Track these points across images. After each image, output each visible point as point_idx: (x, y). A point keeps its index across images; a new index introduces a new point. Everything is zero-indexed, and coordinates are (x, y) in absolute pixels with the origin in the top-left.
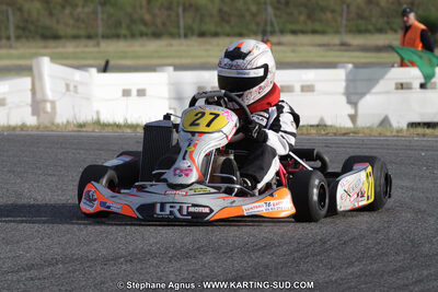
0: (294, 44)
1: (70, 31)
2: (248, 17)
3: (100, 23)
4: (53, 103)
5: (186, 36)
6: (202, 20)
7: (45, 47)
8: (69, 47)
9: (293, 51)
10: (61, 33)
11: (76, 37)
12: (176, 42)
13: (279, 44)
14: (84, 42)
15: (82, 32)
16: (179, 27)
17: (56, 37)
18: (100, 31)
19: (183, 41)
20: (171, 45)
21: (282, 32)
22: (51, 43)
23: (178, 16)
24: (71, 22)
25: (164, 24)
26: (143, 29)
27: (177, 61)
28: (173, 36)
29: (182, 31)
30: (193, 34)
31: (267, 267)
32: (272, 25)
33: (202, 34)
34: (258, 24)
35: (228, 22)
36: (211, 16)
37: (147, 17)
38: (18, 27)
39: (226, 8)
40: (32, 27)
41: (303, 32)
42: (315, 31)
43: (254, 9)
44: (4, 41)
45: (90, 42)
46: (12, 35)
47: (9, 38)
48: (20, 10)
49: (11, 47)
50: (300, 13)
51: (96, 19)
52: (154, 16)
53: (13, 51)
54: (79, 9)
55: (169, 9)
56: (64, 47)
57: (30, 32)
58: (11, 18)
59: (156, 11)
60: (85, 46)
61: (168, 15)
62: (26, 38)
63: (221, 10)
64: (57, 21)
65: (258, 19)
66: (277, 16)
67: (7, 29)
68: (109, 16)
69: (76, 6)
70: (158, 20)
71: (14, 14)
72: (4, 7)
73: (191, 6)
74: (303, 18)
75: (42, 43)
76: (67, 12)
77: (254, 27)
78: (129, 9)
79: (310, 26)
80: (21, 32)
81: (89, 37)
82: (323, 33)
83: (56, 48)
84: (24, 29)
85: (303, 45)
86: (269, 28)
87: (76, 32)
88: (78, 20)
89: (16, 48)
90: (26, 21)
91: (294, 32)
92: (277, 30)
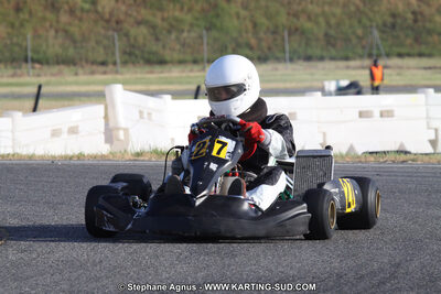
0: (400, 68)
1: (176, 56)
2: (354, 41)
3: (205, 47)
4: (126, 130)
5: (291, 60)
6: (307, 44)
7: (152, 72)
8: (176, 73)
9: (399, 74)
10: (168, 58)
11: (181, 62)
12: (281, 66)
14: (189, 67)
15: (189, 58)
16: (284, 52)
17: (162, 62)
18: (206, 57)
19: (289, 65)
20: (276, 69)
21: (388, 55)
22: (158, 68)
23: (283, 39)
24: (178, 47)
25: (269, 48)
26: (249, 53)
28: (278, 60)
29: (287, 55)
30: (299, 58)
32: (378, 48)
33: (308, 58)
34: (363, 47)
35: (334, 46)
36: (317, 40)
37: (253, 42)
38: (125, 53)
39: (332, 32)
40: (137, 52)
41: (409, 55)
42: (421, 55)
43: (360, 32)
44: (111, 67)
45: (196, 67)
46: (118, 61)
47: (115, 64)
48: (127, 35)
49: (117, 72)
50: (407, 36)
51: (202, 44)
52: (260, 40)
53: (119, 77)
54: (185, 34)
55: (274, 33)
56: (170, 71)
57: (136, 57)
58: (117, 44)
59: (262, 35)
60: (191, 71)
61: (275, 40)
62: (133, 63)
63: (326, 35)
64: (164, 47)
65: (364, 42)
66: (382, 39)
67: (113, 54)
68: (215, 40)
69: (183, 31)
70: (264, 44)
71: (120, 40)
72: (110, 33)
73: (297, 29)
74: (409, 41)
75: (147, 68)
76: (173, 36)
77: (360, 51)
78: (235, 35)
79: (416, 49)
80: (126, 57)
81: (195, 62)
82: (430, 56)
83: (162, 72)
84: (130, 54)
85: (409, 68)
86: (375, 52)
87: (181, 57)
88: (183, 45)
89: (122, 74)
90: (133, 46)
91: (400, 55)
92: (383, 52)
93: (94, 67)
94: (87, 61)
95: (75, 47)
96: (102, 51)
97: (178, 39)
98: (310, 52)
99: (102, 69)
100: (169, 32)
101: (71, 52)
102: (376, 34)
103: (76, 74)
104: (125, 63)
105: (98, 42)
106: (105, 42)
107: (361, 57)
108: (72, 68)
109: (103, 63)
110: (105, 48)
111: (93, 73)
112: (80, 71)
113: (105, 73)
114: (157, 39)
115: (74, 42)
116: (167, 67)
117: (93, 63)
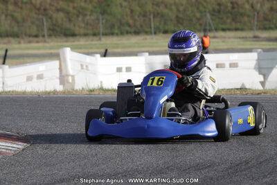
0: (224, 38)
1: (82, 31)
2: (194, 21)
3: (101, 25)
4: (73, 77)
5: (155, 33)
6: (165, 23)
7: (67, 42)
8: (82, 41)
9: (224, 42)
10: (76, 32)
11: (86, 35)
12: (148, 37)
13: (215, 37)
14: (91, 38)
15: (90, 32)
16: (151, 28)
17: (74, 35)
18: (101, 30)
19: (154, 36)
20: (146, 39)
21: (216, 30)
22: (71, 39)
23: (150, 19)
24: (83, 25)
25: (141, 26)
26: (128, 29)
27: (151, 49)
28: (147, 33)
29: (153, 30)
30: (160, 32)
31: (212, 179)
32: (210, 25)
33: (166, 32)
34: (201, 25)
35: (182, 24)
36: (171, 20)
37: (131, 22)
38: (49, 29)
39: (181, 15)
40: (58, 29)
41: (230, 30)
42: (237, 29)
43: (198, 15)
44: (41, 38)
45: (95, 38)
46: (46, 34)
47: (44, 36)
48: (51, 18)
49: (45, 42)
50: (228, 18)
51: (99, 23)
52: (135, 20)
53: (47, 45)
54: (88, 17)
55: (145, 16)
56: (78, 41)
57: (57, 32)
58: (45, 23)
59: (136, 17)
60: (92, 40)
61: (144, 20)
62: (55, 36)
63: (177, 17)
64: (74, 25)
65: (201, 22)
66: (212, 20)
67: (42, 30)
68: (107, 21)
69: (86, 15)
70: (138, 24)
71: (47, 21)
72: (40, 17)
73: (158, 14)
74: (229, 21)
75: (65, 39)
76: (80, 19)
77: (198, 27)
78: (119, 17)
79: (234, 26)
80: (51, 32)
81: (94, 35)
82: (242, 30)
83: (74, 42)
84: (53, 30)
85: (229, 38)
86: (208, 28)
87: (86, 32)
88: (87, 24)
89: (48, 42)
90: (55, 25)
91: (224, 30)
92: (213, 28)
93: (31, 39)
94: (26, 35)
95: (18, 26)
96: (35, 28)
97: (83, 21)
98: (167, 28)
99: (36, 39)
100: (78, 16)
101: (16, 29)
102: (209, 16)
103: (19, 43)
104: (50, 36)
105: (32, 23)
106: (37, 22)
107: (199, 31)
108: (17, 39)
109: (36, 36)
110: (37, 26)
111: (30, 42)
112: (22, 41)
113: (37, 42)
114: (70, 20)
115: (18, 22)
116: (77, 38)
117: (30, 36)
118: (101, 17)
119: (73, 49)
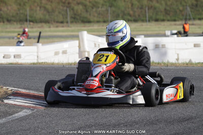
0: (200, 25)
1: (96, 19)
2: (178, 12)
3: (109, 15)
4: (88, 52)
5: (149, 21)
6: (157, 14)
7: (84, 27)
8: (96, 27)
9: (199, 28)
10: (92, 20)
11: (98, 22)
12: (144, 24)
13: (193, 24)
14: (102, 24)
15: (101, 20)
16: (146, 17)
17: (89, 22)
18: (110, 19)
19: (149, 24)
20: (142, 25)
21: (194, 19)
22: (87, 25)
23: (146, 12)
24: (96, 15)
25: (139, 16)
26: (130, 18)
27: (145, 33)
28: (143, 21)
29: (147, 19)
30: (152, 20)
31: (190, 128)
32: (189, 16)
33: (157, 20)
34: (183, 15)
35: (169, 14)
36: (161, 12)
37: (131, 12)
38: (72, 17)
39: (168, 8)
40: (78, 17)
43: (181, 8)
44: (65, 24)
45: (105, 24)
46: (69, 21)
47: (67, 22)
48: (73, 9)
49: (68, 26)
51: (108, 13)
52: (134, 12)
53: (69, 29)
54: (100, 9)
55: (141, 8)
56: (93, 26)
57: (77, 19)
58: (69, 13)
59: (135, 9)
60: (103, 26)
61: (141, 12)
62: (76, 22)
63: (165, 9)
64: (90, 15)
65: (183, 13)
66: (192, 12)
67: (66, 18)
68: (114, 12)
69: (98, 7)
70: (137, 14)
71: (70, 11)
72: (65, 8)
73: (152, 7)
75: (82, 25)
76: (94, 10)
77: (181, 17)
78: (123, 9)
80: (73, 20)
81: (104, 22)
83: (89, 26)
84: (74, 18)
87: (98, 19)
88: (99, 14)
89: (71, 27)
90: (75, 14)
91: (200, 19)
92: (192, 18)
93: (58, 24)
94: (54, 21)
95: (49, 15)
96: (61, 16)
97: (96, 11)
98: (158, 17)
99: (61, 25)
100: (93, 8)
101: (47, 17)
102: (189, 9)
103: (50, 27)
104: (72, 22)
105: (59, 13)
106: (63, 12)
107: (182, 20)
108: (48, 24)
109: (62, 22)
110: (63, 15)
111: (57, 27)
112: (52, 26)
113: (63, 27)
114: (87, 11)
115: (49, 12)
116: (92, 24)
117: (57, 22)
118: (109, 9)
119: (89, 32)
